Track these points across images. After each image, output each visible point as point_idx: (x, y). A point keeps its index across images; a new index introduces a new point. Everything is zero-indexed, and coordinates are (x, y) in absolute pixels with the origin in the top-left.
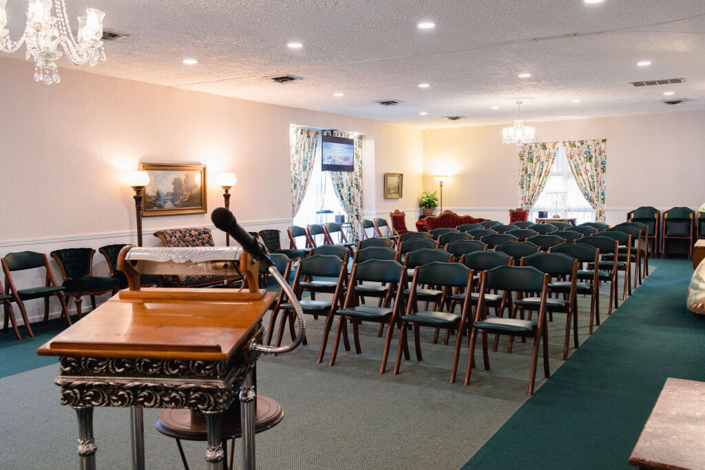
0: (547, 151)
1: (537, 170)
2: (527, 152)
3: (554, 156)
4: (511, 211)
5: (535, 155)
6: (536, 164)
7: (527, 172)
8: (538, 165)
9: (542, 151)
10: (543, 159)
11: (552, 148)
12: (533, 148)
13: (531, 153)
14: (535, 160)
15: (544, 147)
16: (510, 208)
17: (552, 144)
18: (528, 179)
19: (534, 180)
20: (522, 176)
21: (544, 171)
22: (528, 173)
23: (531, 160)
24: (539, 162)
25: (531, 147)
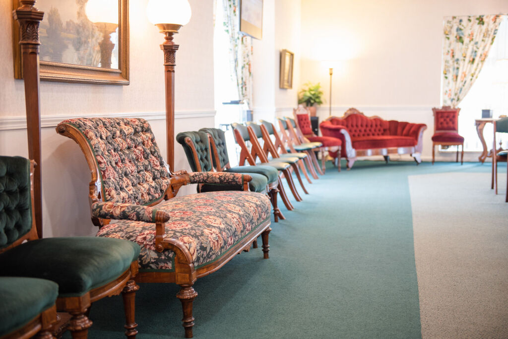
0: (484, 27)
1: (469, 53)
2: (455, 28)
3: (495, 34)
4: (434, 109)
5: (467, 32)
6: (467, 45)
7: (453, 56)
8: (470, 47)
9: (476, 27)
10: (478, 38)
11: (492, 22)
12: (465, 22)
13: (461, 29)
14: (466, 40)
15: (481, 21)
16: (433, 106)
17: (492, 17)
18: (456, 66)
19: (465, 67)
20: (447, 62)
21: (479, 54)
22: (456, 57)
23: (460, 39)
24: (472, 43)
25: (461, 21)
